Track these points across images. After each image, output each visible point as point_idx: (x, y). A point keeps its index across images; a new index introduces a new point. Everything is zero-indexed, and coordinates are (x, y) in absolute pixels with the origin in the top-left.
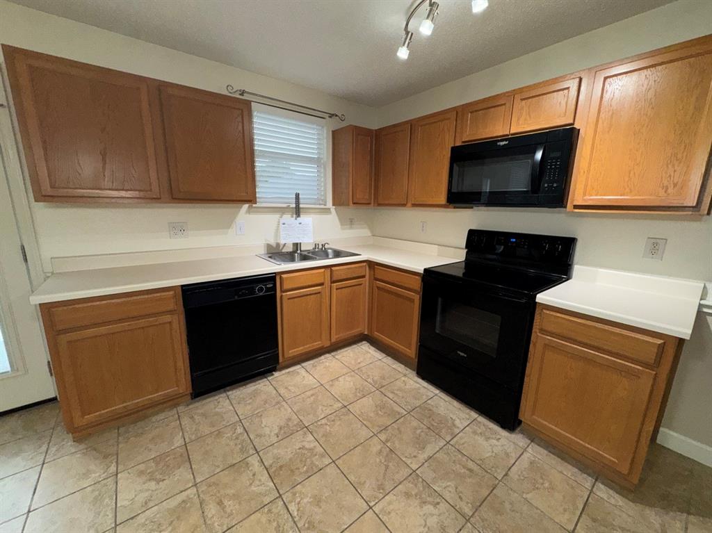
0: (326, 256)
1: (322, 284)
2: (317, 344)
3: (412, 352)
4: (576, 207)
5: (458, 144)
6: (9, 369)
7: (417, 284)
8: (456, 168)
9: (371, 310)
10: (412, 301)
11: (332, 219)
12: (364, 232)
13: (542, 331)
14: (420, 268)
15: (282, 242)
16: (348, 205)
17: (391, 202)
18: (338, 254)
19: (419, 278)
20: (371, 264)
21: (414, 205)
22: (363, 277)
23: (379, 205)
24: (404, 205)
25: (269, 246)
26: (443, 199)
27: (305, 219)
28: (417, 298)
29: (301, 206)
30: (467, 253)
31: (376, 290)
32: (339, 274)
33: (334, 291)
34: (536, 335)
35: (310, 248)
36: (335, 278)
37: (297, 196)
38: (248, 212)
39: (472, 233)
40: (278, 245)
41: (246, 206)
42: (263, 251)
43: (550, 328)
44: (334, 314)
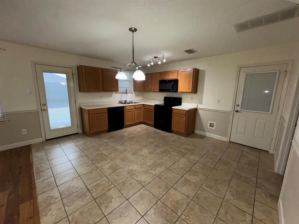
0: (132, 103)
1: (133, 109)
2: (132, 123)
3: (153, 123)
4: (179, 92)
5: (161, 80)
6: (71, 126)
7: (153, 108)
8: (160, 84)
9: (144, 116)
10: (152, 112)
11: (134, 95)
12: (141, 98)
13: (174, 113)
14: (154, 105)
15: (122, 100)
16: (137, 91)
17: (148, 91)
18: (135, 103)
19: (154, 107)
20: (143, 105)
21: (153, 92)
22: (142, 108)
23: (145, 91)
24: (151, 92)
25: (119, 101)
26: (158, 91)
27: (128, 95)
29: (127, 92)
30: (164, 102)
31: (145, 111)
33: (136, 111)
35: (129, 102)
36: (136, 108)
37: (126, 90)
38: (115, 93)
39: (165, 98)
40: (121, 101)
41: (115, 92)
42: (118, 102)
43: (174, 112)
44: (135, 117)
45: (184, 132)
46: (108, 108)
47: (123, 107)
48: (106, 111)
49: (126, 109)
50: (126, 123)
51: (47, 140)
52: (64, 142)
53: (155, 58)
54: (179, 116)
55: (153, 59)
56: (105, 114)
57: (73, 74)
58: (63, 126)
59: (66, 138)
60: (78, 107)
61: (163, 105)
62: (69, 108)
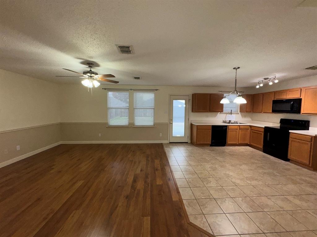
0: (237, 123)
1: (237, 129)
2: (235, 143)
3: (262, 147)
4: (302, 114)
5: (275, 99)
6: (184, 136)
7: (263, 130)
8: (274, 105)
9: (250, 138)
10: (261, 134)
11: (240, 115)
12: (249, 119)
13: (291, 138)
14: (264, 127)
15: (226, 120)
16: (244, 112)
17: (257, 111)
18: (240, 123)
19: (263, 129)
20: (251, 126)
21: (264, 112)
22: (248, 129)
23: (254, 112)
24: (261, 112)
26: (271, 112)
27: (233, 115)
28: (263, 133)
29: (232, 112)
30: (280, 125)
31: (252, 132)
32: (241, 127)
33: (240, 132)
34: (290, 139)
35: (233, 122)
36: (240, 128)
37: (231, 110)
38: (220, 114)
39: (281, 120)
40: (225, 121)
41: (219, 113)
42: (222, 122)
44: (240, 137)
45: (308, 164)
46: (212, 125)
47: (226, 126)
48: (211, 128)
49: (229, 128)
50: (229, 141)
51: (170, 143)
52: (179, 146)
53: (265, 79)
54: (299, 142)
55: (262, 81)
56: (210, 130)
57: (189, 100)
58: (179, 136)
59: (180, 144)
60: (190, 123)
61: (279, 128)
62: (184, 123)
